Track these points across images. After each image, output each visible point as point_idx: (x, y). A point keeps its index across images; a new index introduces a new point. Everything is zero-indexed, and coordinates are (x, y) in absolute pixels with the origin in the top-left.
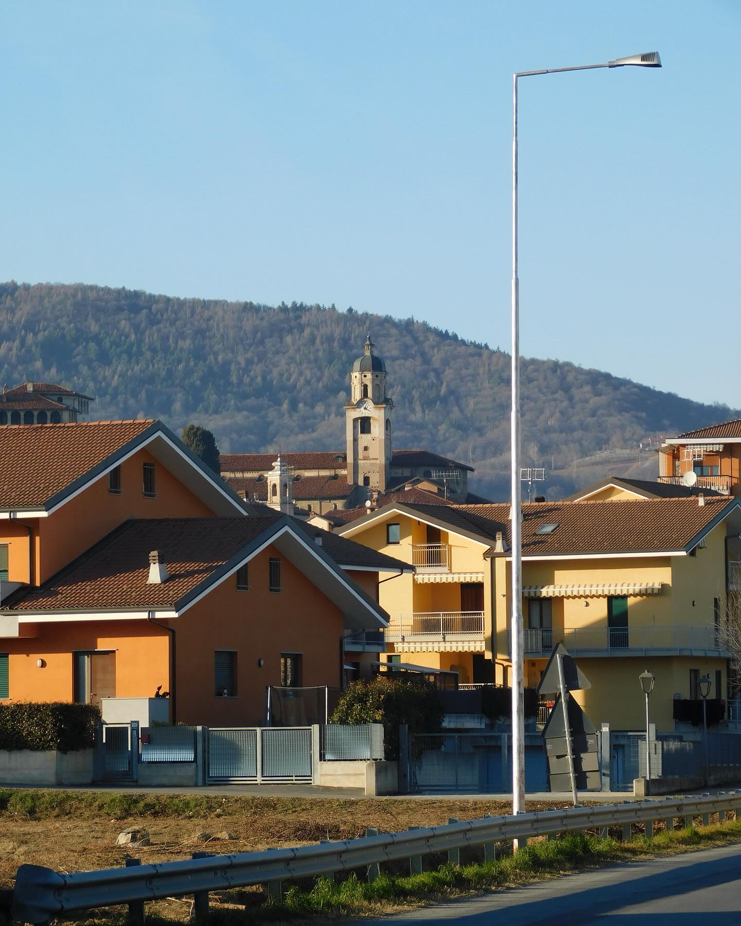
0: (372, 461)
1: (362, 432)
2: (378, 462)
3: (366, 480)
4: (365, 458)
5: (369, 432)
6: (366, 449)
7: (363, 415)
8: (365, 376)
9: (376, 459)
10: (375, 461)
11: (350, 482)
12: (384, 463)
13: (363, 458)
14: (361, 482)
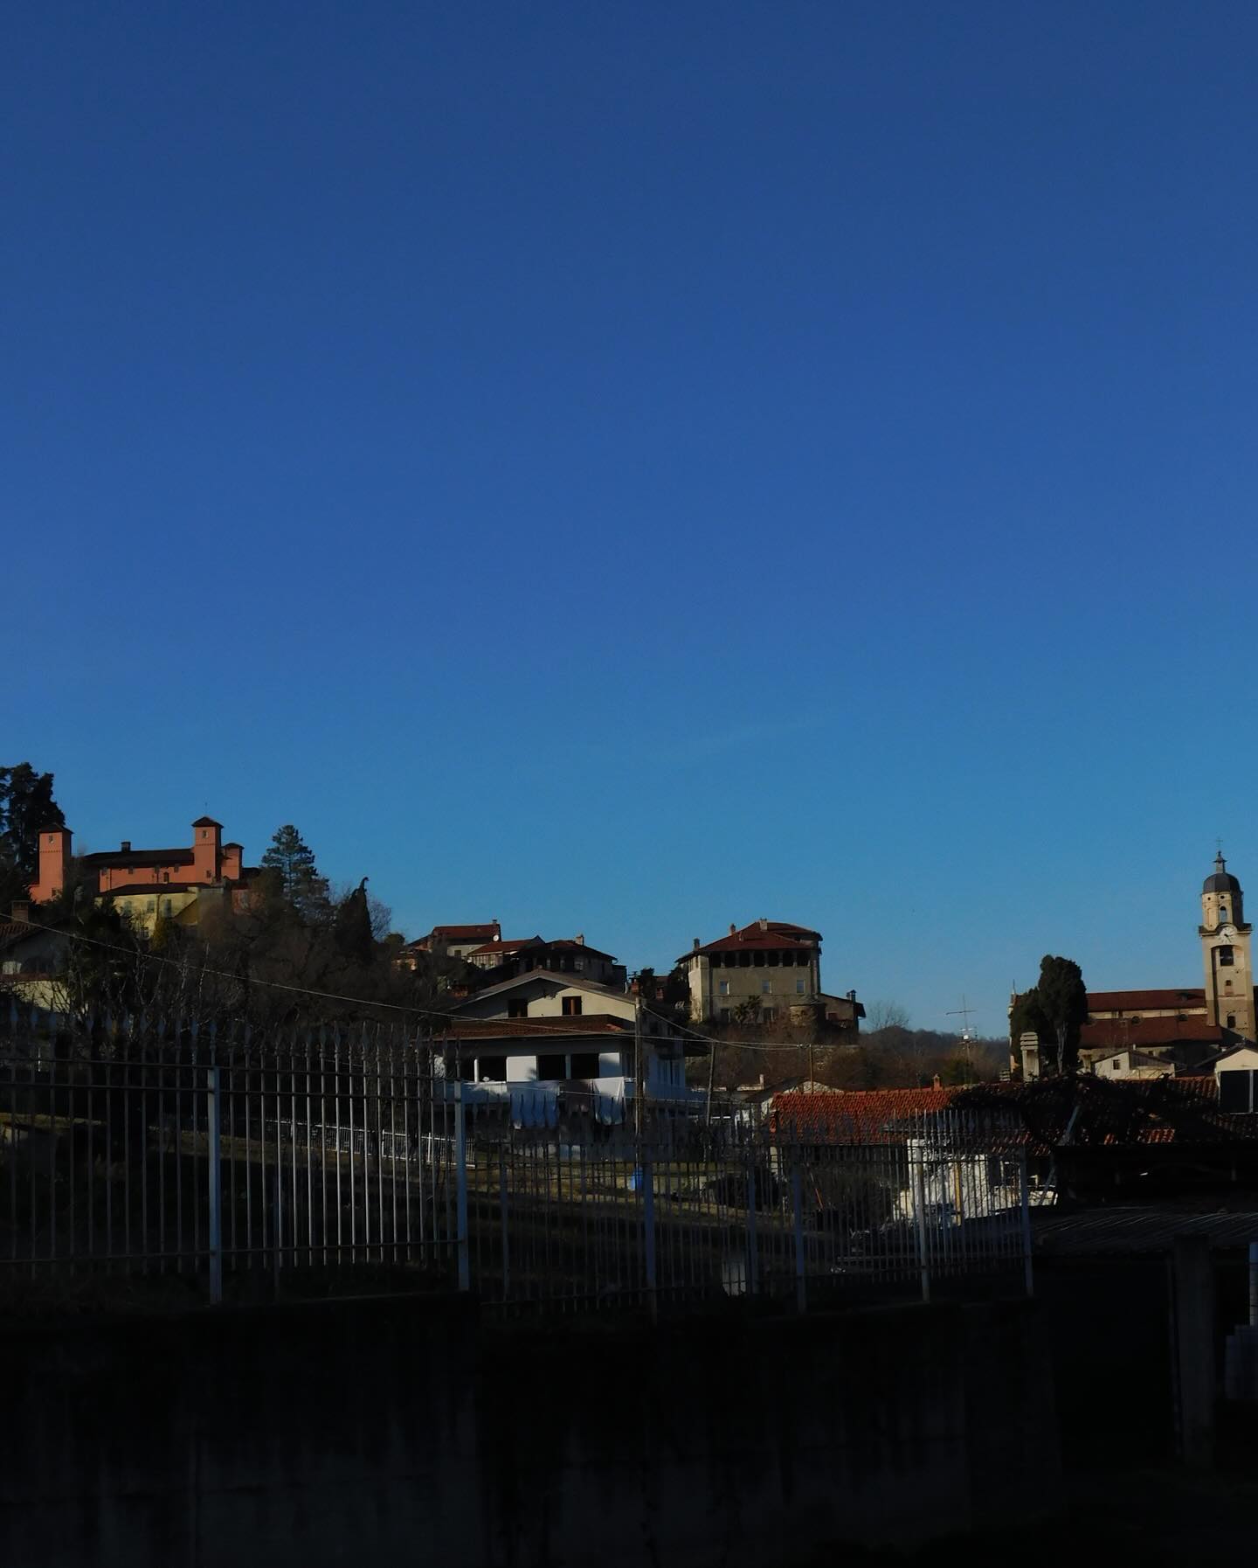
0: (1237, 998)
1: (1223, 963)
2: (1246, 998)
3: (1231, 1021)
4: (1229, 994)
5: (1231, 963)
6: (1228, 983)
7: (1224, 944)
8: (1222, 897)
9: (1243, 995)
10: (1242, 998)
11: (1211, 1022)
12: (1253, 999)
13: (1226, 994)
14: (1223, 1022)
